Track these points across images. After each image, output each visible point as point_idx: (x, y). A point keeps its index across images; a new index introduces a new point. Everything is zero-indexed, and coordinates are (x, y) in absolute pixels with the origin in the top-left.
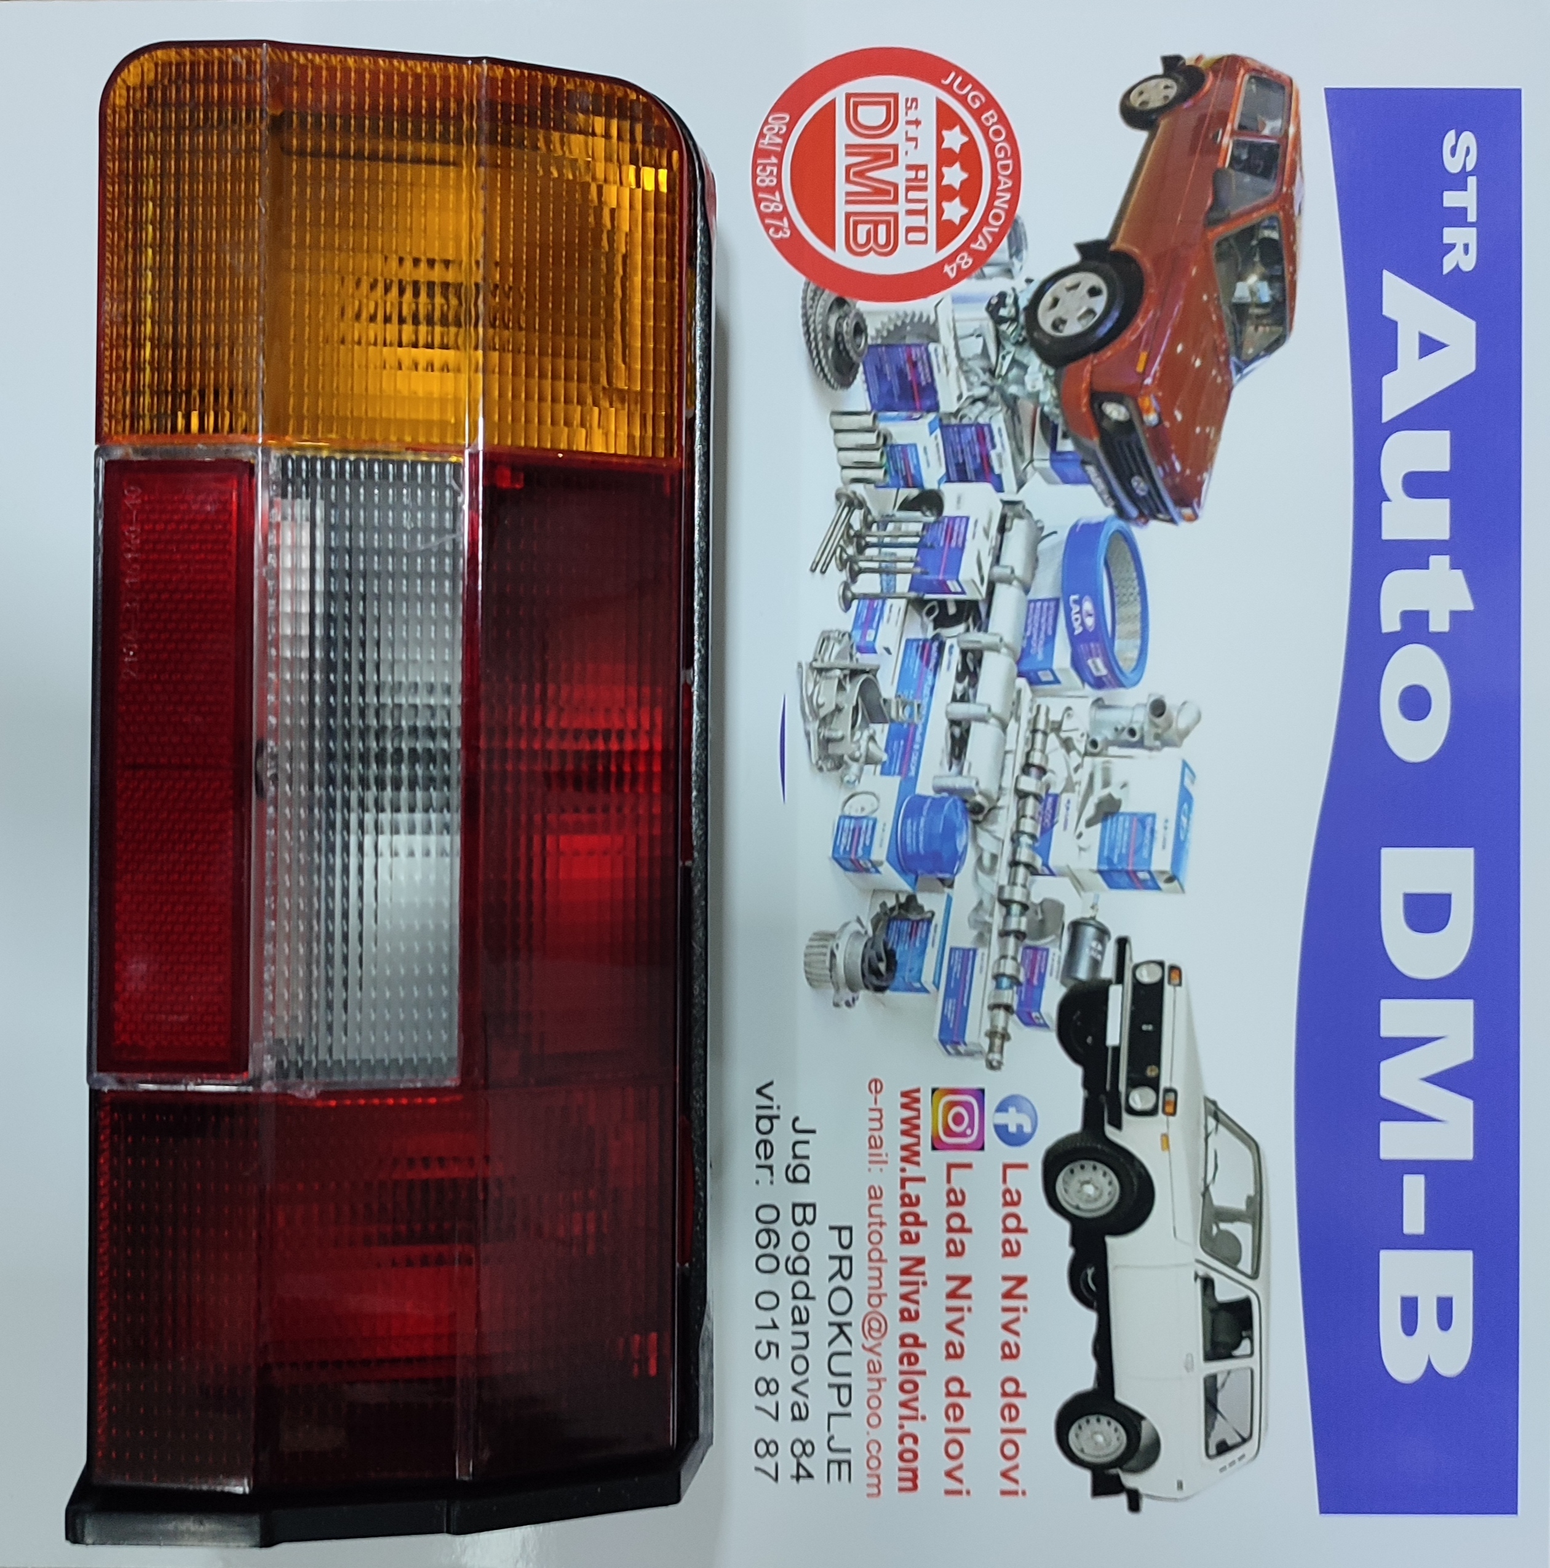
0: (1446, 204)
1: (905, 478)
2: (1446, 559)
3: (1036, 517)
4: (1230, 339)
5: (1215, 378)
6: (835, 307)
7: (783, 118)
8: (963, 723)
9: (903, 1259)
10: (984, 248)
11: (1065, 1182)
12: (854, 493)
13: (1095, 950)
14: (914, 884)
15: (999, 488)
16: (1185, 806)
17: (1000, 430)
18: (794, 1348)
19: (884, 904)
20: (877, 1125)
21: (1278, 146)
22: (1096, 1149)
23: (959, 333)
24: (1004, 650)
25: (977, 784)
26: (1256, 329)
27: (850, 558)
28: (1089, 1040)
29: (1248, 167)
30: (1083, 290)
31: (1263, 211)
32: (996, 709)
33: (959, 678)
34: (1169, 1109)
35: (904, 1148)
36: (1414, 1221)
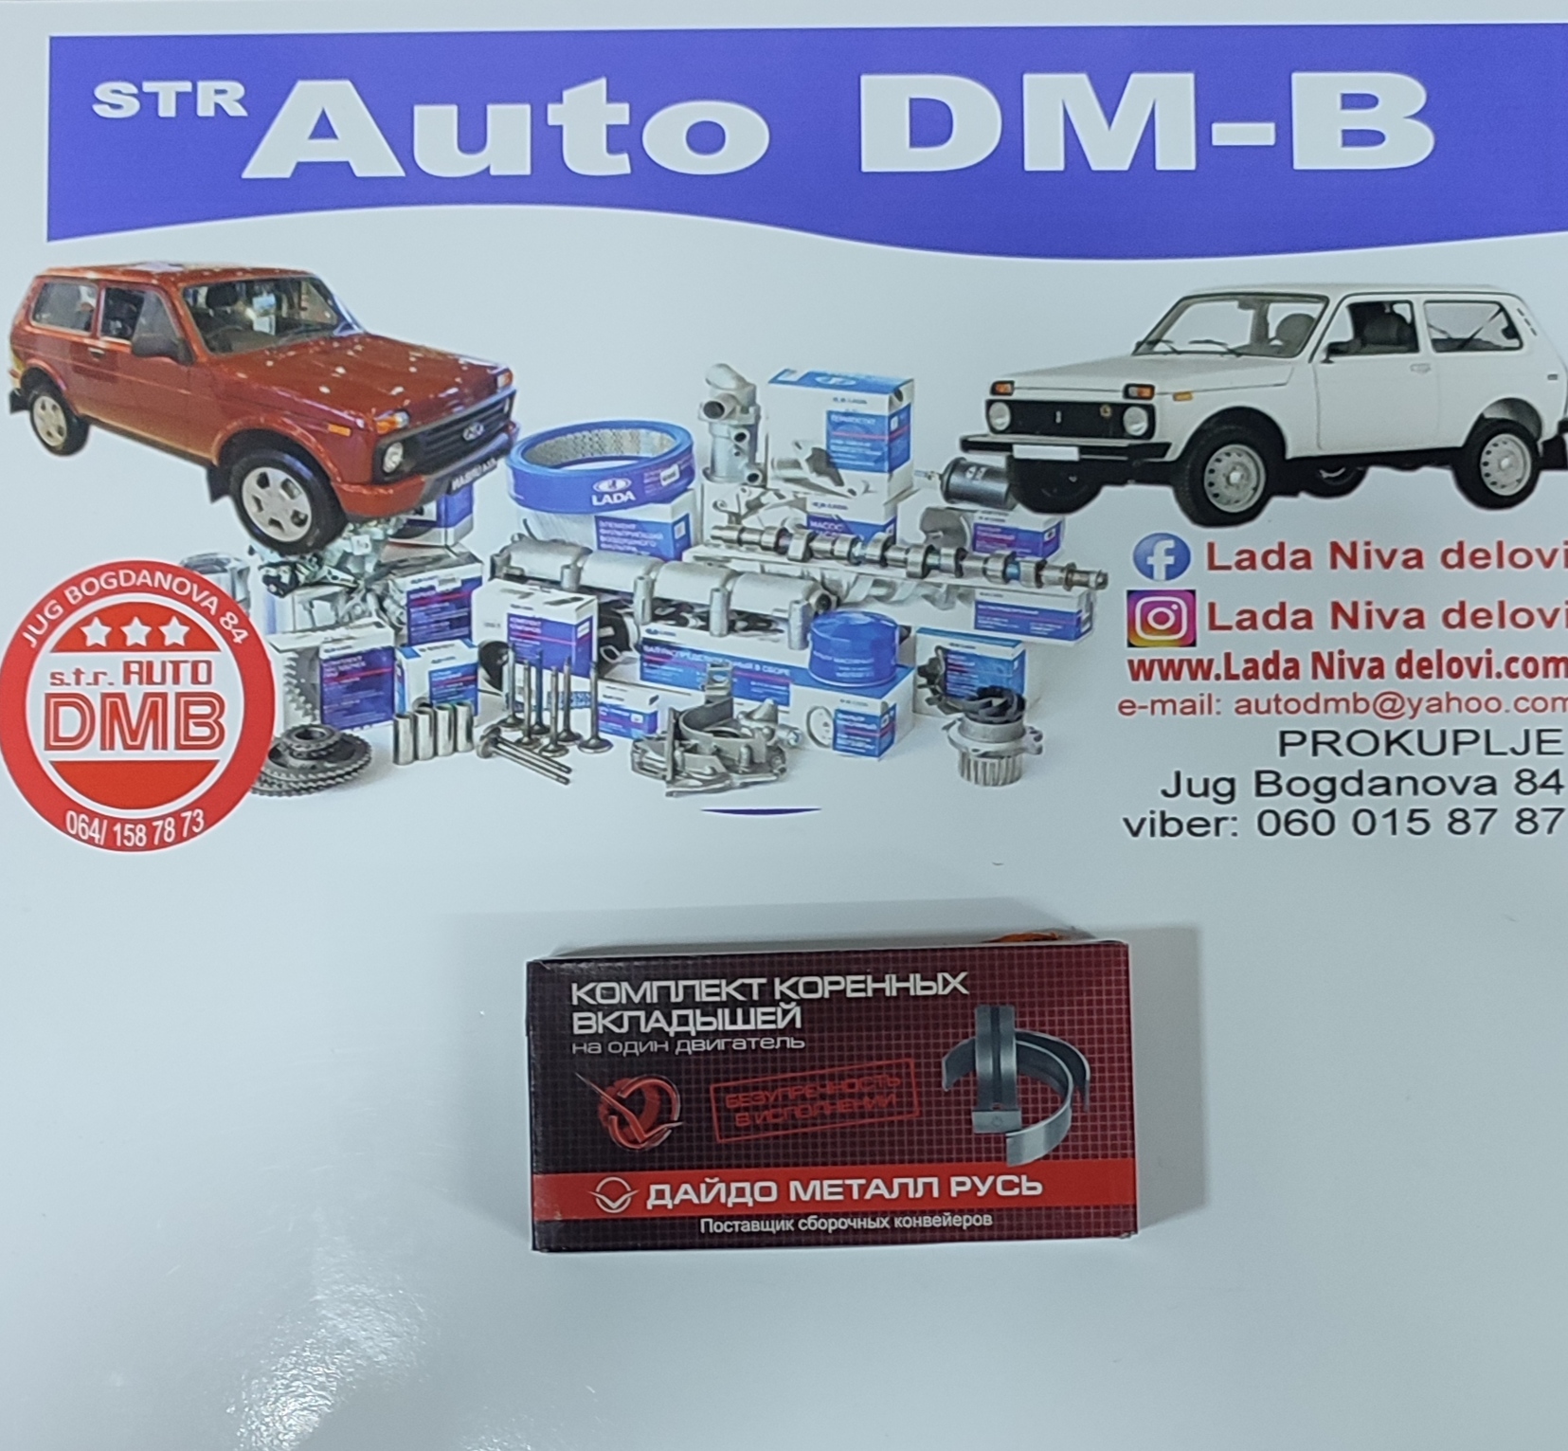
0: (172, 113)
1: (466, 683)
2: (551, 108)
3: (509, 542)
4: (315, 336)
5: (357, 352)
6: (281, 760)
7: (72, 818)
8: (732, 618)
9: (1315, 676)
10: (215, 599)
11: (1228, 503)
12: (482, 738)
13: (975, 474)
14: (908, 670)
15: (477, 582)
16: (819, 379)
17: (414, 582)
18: (1416, 792)
19: (929, 701)
20: (1169, 706)
21: (108, 290)
22: (1192, 472)
23: (309, 626)
24: (653, 575)
25: (797, 602)
26: (304, 309)
27: (551, 742)
28: (1073, 479)
29: (131, 320)
30: (261, 493)
31: (177, 303)
32: (717, 584)
33: (684, 623)
34: (1147, 392)
35: (1194, 677)
36: (1261, 134)
